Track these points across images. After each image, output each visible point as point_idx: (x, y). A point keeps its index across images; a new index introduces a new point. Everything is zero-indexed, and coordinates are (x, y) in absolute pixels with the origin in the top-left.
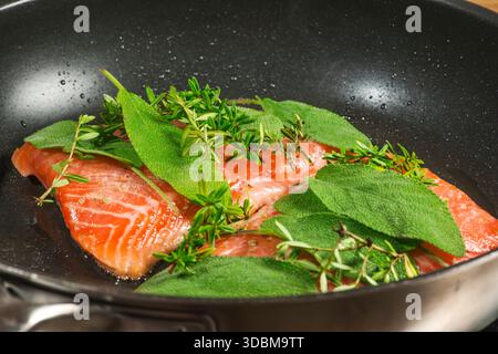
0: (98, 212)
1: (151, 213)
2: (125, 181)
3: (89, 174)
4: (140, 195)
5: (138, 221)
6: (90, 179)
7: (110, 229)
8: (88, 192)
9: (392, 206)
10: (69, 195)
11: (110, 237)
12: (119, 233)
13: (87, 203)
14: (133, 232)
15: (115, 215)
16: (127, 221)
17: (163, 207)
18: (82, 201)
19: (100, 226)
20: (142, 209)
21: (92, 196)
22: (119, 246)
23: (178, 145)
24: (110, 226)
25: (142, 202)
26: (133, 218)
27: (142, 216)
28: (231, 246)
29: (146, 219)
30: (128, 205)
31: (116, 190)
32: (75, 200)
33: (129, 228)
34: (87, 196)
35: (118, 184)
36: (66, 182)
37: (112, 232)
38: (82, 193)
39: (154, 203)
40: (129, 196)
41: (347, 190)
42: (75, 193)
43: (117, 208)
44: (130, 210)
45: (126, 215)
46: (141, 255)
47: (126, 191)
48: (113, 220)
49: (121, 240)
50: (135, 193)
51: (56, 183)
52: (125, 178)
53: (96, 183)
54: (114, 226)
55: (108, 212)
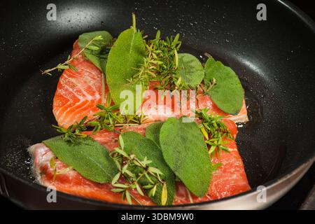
0: (71, 89)
1: (93, 101)
2: (94, 79)
3: (82, 68)
4: (95, 90)
5: (84, 103)
6: (79, 71)
7: (69, 101)
8: (73, 77)
11: (66, 105)
12: (70, 106)
13: (68, 83)
14: (77, 107)
15: (76, 95)
16: (79, 100)
18: (67, 80)
19: (66, 97)
20: (90, 98)
21: (73, 80)
22: (66, 112)
24: (70, 99)
27: (87, 101)
29: (88, 104)
30: (85, 93)
31: (85, 82)
32: (65, 79)
33: (77, 104)
34: (70, 79)
35: (90, 79)
36: (67, 67)
37: (69, 103)
38: (70, 76)
39: (98, 96)
40: (90, 87)
41: (178, 134)
43: (79, 91)
44: (84, 95)
47: (91, 84)
48: (74, 97)
49: (69, 109)
51: (60, 66)
52: (96, 77)
53: (80, 74)
54: (71, 101)
55: (74, 92)
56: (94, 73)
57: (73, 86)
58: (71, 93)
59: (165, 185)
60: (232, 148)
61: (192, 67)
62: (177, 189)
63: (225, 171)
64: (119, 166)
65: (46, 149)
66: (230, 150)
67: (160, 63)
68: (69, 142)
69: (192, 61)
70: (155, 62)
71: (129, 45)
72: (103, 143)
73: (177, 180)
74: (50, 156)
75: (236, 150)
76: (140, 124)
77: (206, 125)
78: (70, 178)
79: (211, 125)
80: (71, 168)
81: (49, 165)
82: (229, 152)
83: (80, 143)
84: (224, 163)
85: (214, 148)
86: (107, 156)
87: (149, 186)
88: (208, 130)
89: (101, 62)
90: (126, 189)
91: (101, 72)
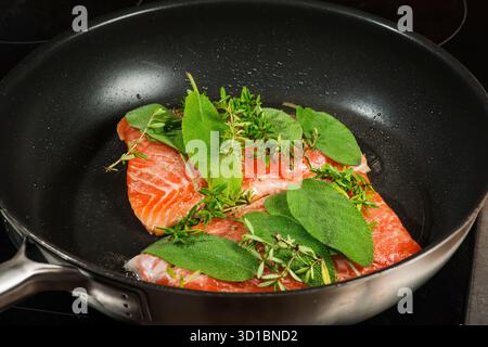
0: (148, 183)
1: (181, 190)
2: (173, 163)
3: (151, 153)
4: (179, 176)
5: (172, 194)
6: (149, 157)
7: (150, 197)
8: (145, 167)
9: (330, 222)
10: (132, 167)
12: (155, 201)
13: (141, 175)
14: (165, 202)
15: (157, 187)
16: (164, 193)
17: (191, 188)
18: (139, 173)
19: (145, 193)
20: (176, 187)
21: (146, 170)
22: (152, 211)
24: (152, 194)
25: (177, 180)
26: (168, 191)
27: (174, 191)
28: (219, 226)
29: (176, 194)
30: (168, 182)
31: (163, 169)
32: (135, 171)
33: (164, 198)
34: (143, 170)
35: (167, 164)
36: (133, 157)
37: (152, 199)
38: (141, 167)
39: (186, 183)
40: (171, 174)
41: (310, 201)
42: (136, 166)
43: (159, 182)
44: (168, 186)
45: (164, 189)
47: (171, 170)
48: (155, 190)
49: (155, 206)
50: (176, 173)
51: (125, 157)
52: (174, 160)
53: (152, 161)
54: (154, 196)
55: (153, 185)
56: (169, 156)
57: (149, 177)
58: (150, 187)
59: (323, 262)
60: (379, 201)
61: (281, 122)
62: (336, 265)
63: (382, 230)
64: (258, 255)
65: (154, 258)
66: (379, 204)
67: (248, 124)
68: (178, 244)
69: (277, 115)
70: (242, 124)
71: (199, 112)
72: (221, 235)
73: (332, 253)
74: (163, 266)
75: (383, 202)
76: (248, 203)
77: (340, 182)
79: (345, 181)
80: (197, 273)
81: (168, 276)
82: (378, 207)
83: (193, 243)
84: (378, 220)
85: (359, 207)
86: (236, 247)
87: (303, 270)
88: (344, 188)
89: (172, 141)
90: (278, 279)
91: (177, 153)
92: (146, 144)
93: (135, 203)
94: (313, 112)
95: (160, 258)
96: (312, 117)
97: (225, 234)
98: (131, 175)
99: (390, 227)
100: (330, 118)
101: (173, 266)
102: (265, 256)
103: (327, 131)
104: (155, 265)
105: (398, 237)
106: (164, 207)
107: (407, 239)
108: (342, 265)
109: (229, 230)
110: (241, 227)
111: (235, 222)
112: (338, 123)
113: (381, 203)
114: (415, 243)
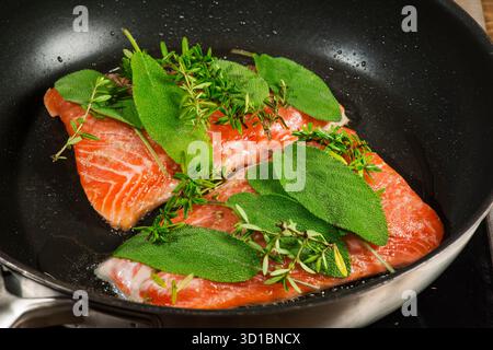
0: (103, 168)
1: (145, 172)
2: (128, 141)
3: (100, 132)
4: (138, 155)
5: (134, 179)
6: (99, 137)
7: (110, 185)
8: (97, 149)
9: (334, 197)
10: (81, 151)
11: (109, 193)
12: (117, 189)
13: (94, 160)
14: (128, 189)
15: (116, 172)
16: (125, 178)
17: (155, 168)
18: (91, 157)
19: (103, 181)
20: (138, 169)
21: (98, 153)
22: (115, 202)
23: (177, 106)
24: (111, 182)
25: (139, 162)
26: (129, 177)
27: (137, 175)
29: (140, 178)
31: (119, 150)
32: (86, 156)
33: (126, 184)
34: (95, 153)
35: (121, 143)
36: (80, 139)
37: (112, 188)
38: (91, 150)
39: (148, 163)
40: (130, 155)
42: (85, 149)
43: (117, 166)
44: (129, 169)
45: (124, 173)
46: (132, 210)
47: (128, 150)
48: (114, 176)
49: (117, 196)
50: (135, 153)
51: (72, 141)
52: (128, 138)
53: (103, 141)
54: (113, 183)
55: (111, 170)
56: (121, 133)
57: (105, 161)
58: (107, 172)
59: (336, 248)
61: (238, 77)
63: (391, 198)
64: (258, 246)
65: (134, 264)
66: (380, 166)
67: (208, 84)
68: (158, 242)
69: (231, 67)
70: (201, 86)
71: (146, 75)
73: (343, 234)
74: (145, 272)
75: (384, 164)
76: (224, 181)
77: (332, 145)
78: (197, 290)
80: (191, 276)
81: (155, 285)
82: (380, 170)
83: (175, 239)
85: (361, 173)
86: (228, 239)
87: (312, 258)
88: (339, 153)
89: (121, 114)
90: (287, 273)
91: (130, 128)
92: (91, 122)
93: (92, 194)
94: (271, 58)
95: (141, 263)
96: (271, 65)
97: (211, 224)
98: (81, 161)
99: (398, 192)
100: (293, 64)
101: (158, 271)
102: (268, 247)
103: (294, 80)
104: (135, 272)
105: (411, 203)
106: (128, 195)
107: (420, 204)
108: (354, 245)
109: (214, 217)
110: (228, 214)
111: (219, 207)
112: (303, 69)
113: (382, 165)
114: (429, 208)
